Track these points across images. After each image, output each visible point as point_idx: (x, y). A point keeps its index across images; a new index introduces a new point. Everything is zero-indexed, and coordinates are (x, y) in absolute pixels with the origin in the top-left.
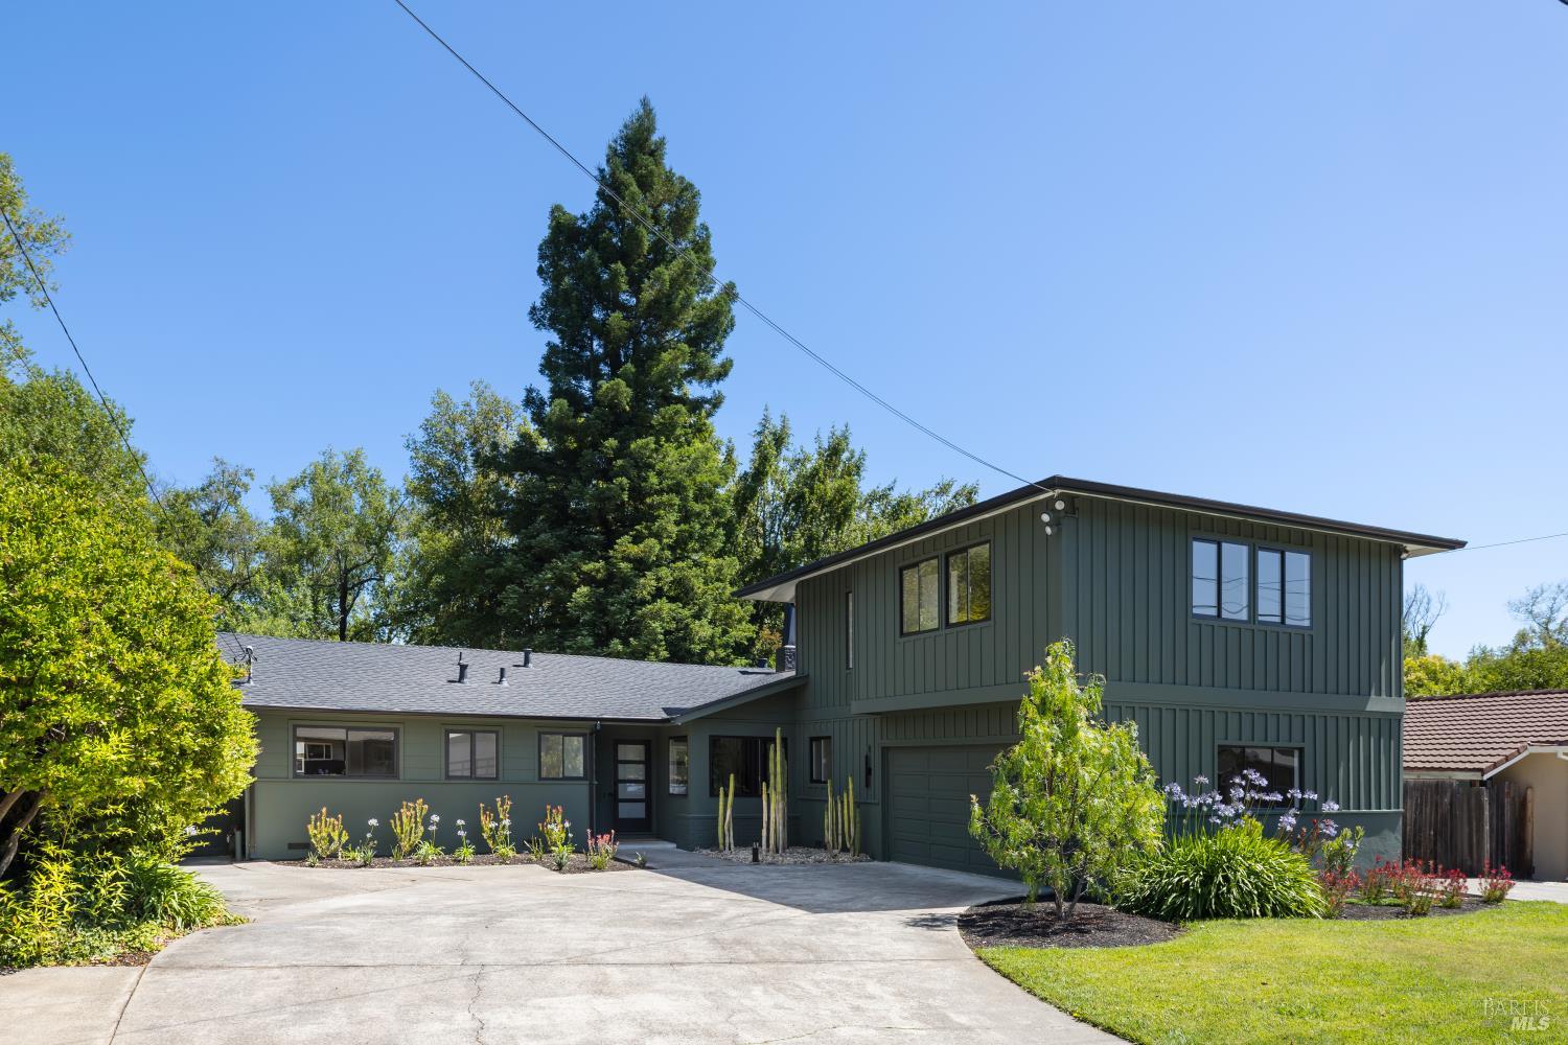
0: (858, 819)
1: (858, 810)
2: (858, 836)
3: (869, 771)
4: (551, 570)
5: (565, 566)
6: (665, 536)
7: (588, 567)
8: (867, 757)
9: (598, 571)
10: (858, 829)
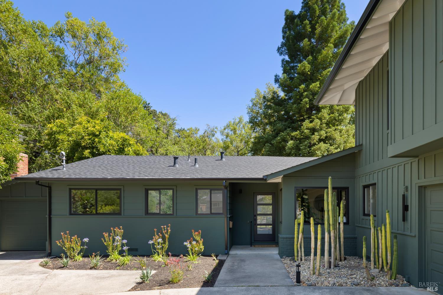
0: (395, 248)
1: (395, 240)
2: (394, 262)
3: (406, 208)
4: (280, 136)
5: (284, 134)
6: (323, 118)
7: (294, 134)
8: (404, 196)
9: (297, 135)
10: (395, 256)
